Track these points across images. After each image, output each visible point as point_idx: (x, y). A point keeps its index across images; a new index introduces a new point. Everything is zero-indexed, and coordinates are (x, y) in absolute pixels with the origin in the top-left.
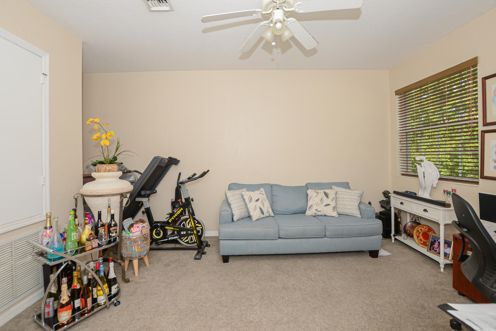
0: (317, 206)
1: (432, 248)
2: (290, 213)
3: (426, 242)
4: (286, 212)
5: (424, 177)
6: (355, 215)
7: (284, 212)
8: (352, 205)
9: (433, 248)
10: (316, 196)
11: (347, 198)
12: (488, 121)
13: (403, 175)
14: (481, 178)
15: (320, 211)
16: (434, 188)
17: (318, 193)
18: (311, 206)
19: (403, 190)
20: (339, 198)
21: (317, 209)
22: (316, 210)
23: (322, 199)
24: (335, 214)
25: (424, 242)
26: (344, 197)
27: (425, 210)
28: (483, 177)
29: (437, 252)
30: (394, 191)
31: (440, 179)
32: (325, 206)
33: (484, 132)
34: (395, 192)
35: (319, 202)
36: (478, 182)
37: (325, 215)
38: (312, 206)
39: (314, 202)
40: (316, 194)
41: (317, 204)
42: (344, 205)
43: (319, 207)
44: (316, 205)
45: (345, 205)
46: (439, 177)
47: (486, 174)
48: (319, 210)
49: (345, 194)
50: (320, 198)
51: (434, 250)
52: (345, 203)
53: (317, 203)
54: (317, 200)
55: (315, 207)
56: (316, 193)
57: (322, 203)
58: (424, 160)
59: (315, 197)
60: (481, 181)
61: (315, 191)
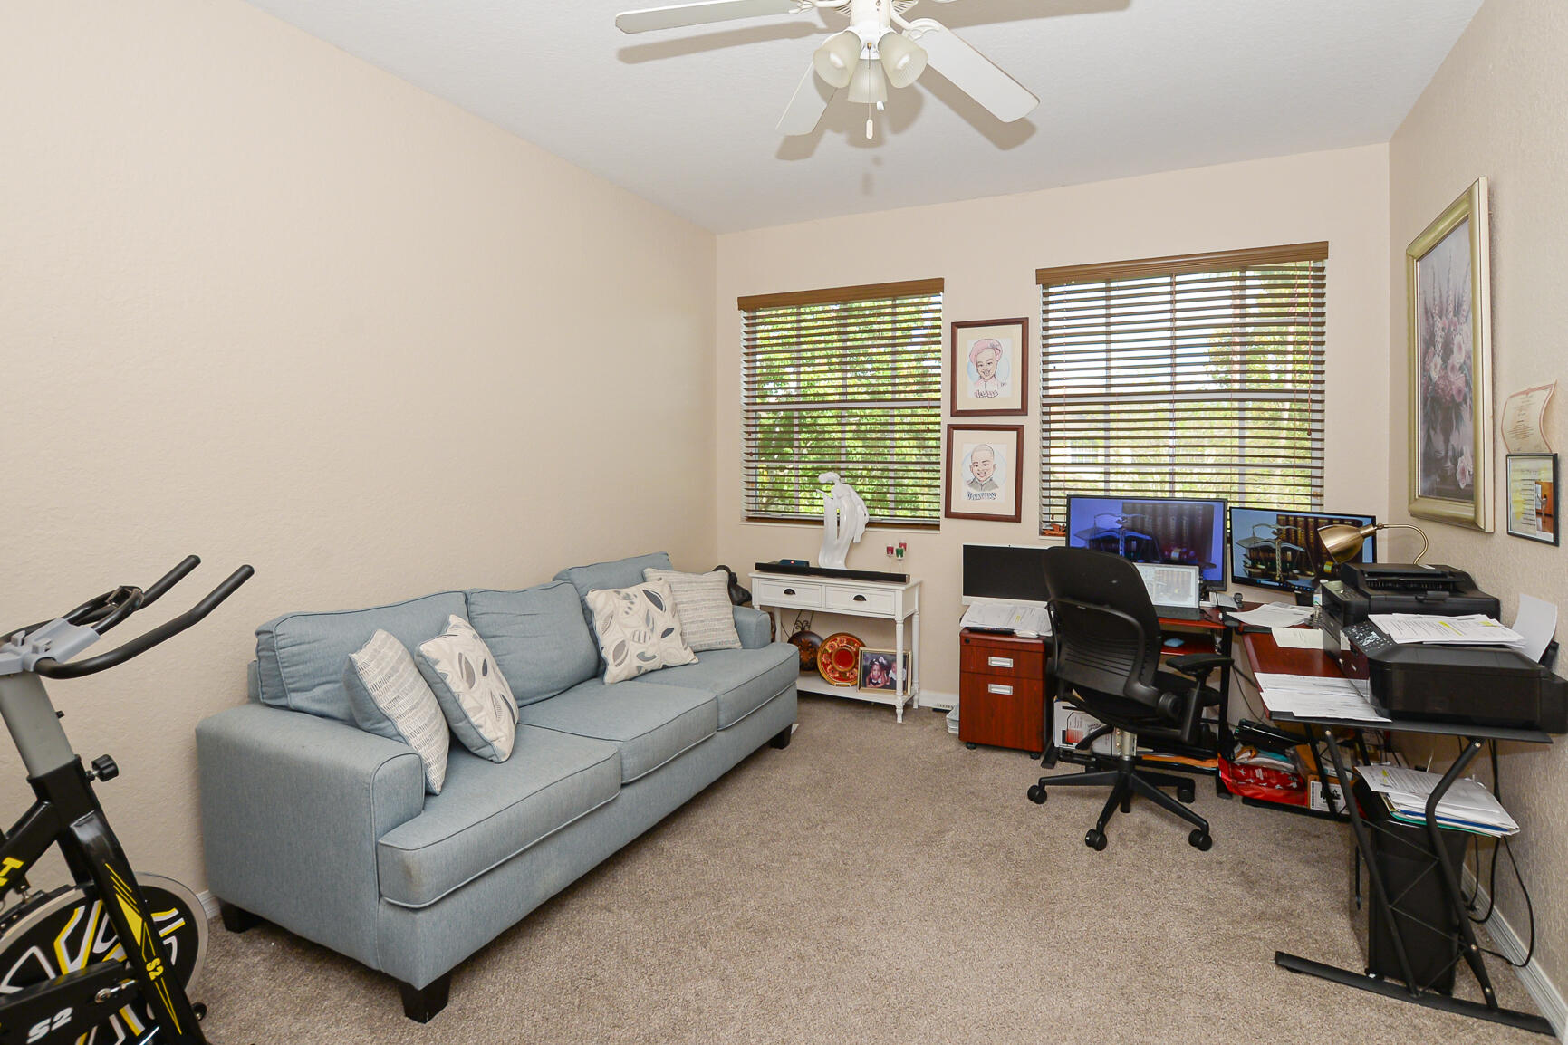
0: (642, 641)
1: (867, 680)
2: (557, 690)
3: (845, 673)
4: (546, 693)
5: (838, 522)
6: (729, 646)
7: (539, 693)
8: (721, 617)
9: (871, 680)
10: (627, 610)
11: (703, 600)
12: (960, 408)
13: (750, 519)
14: (946, 516)
15: (654, 657)
16: (858, 544)
17: (627, 597)
18: (621, 647)
19: (776, 558)
20: (682, 603)
21: (643, 653)
22: (642, 656)
23: (648, 614)
24: (689, 657)
25: (840, 673)
26: (695, 599)
27: (859, 598)
28: (949, 514)
29: (879, 686)
30: (757, 564)
31: (870, 524)
32: (662, 637)
33: (952, 428)
34: (761, 567)
35: (643, 629)
36: (938, 526)
37: (665, 667)
38: (624, 646)
39: (628, 632)
40: (626, 603)
41: (637, 637)
42: (700, 624)
43: (646, 645)
44: (636, 639)
45: (702, 621)
46: (866, 520)
47: (954, 509)
48: (648, 654)
49: (692, 590)
50: (642, 614)
51: (873, 683)
52: (700, 616)
53: (637, 633)
54: (635, 621)
55: (634, 649)
56: (625, 599)
57: (652, 630)
58: (837, 482)
59: (627, 613)
60: (944, 522)
61: (619, 593)
